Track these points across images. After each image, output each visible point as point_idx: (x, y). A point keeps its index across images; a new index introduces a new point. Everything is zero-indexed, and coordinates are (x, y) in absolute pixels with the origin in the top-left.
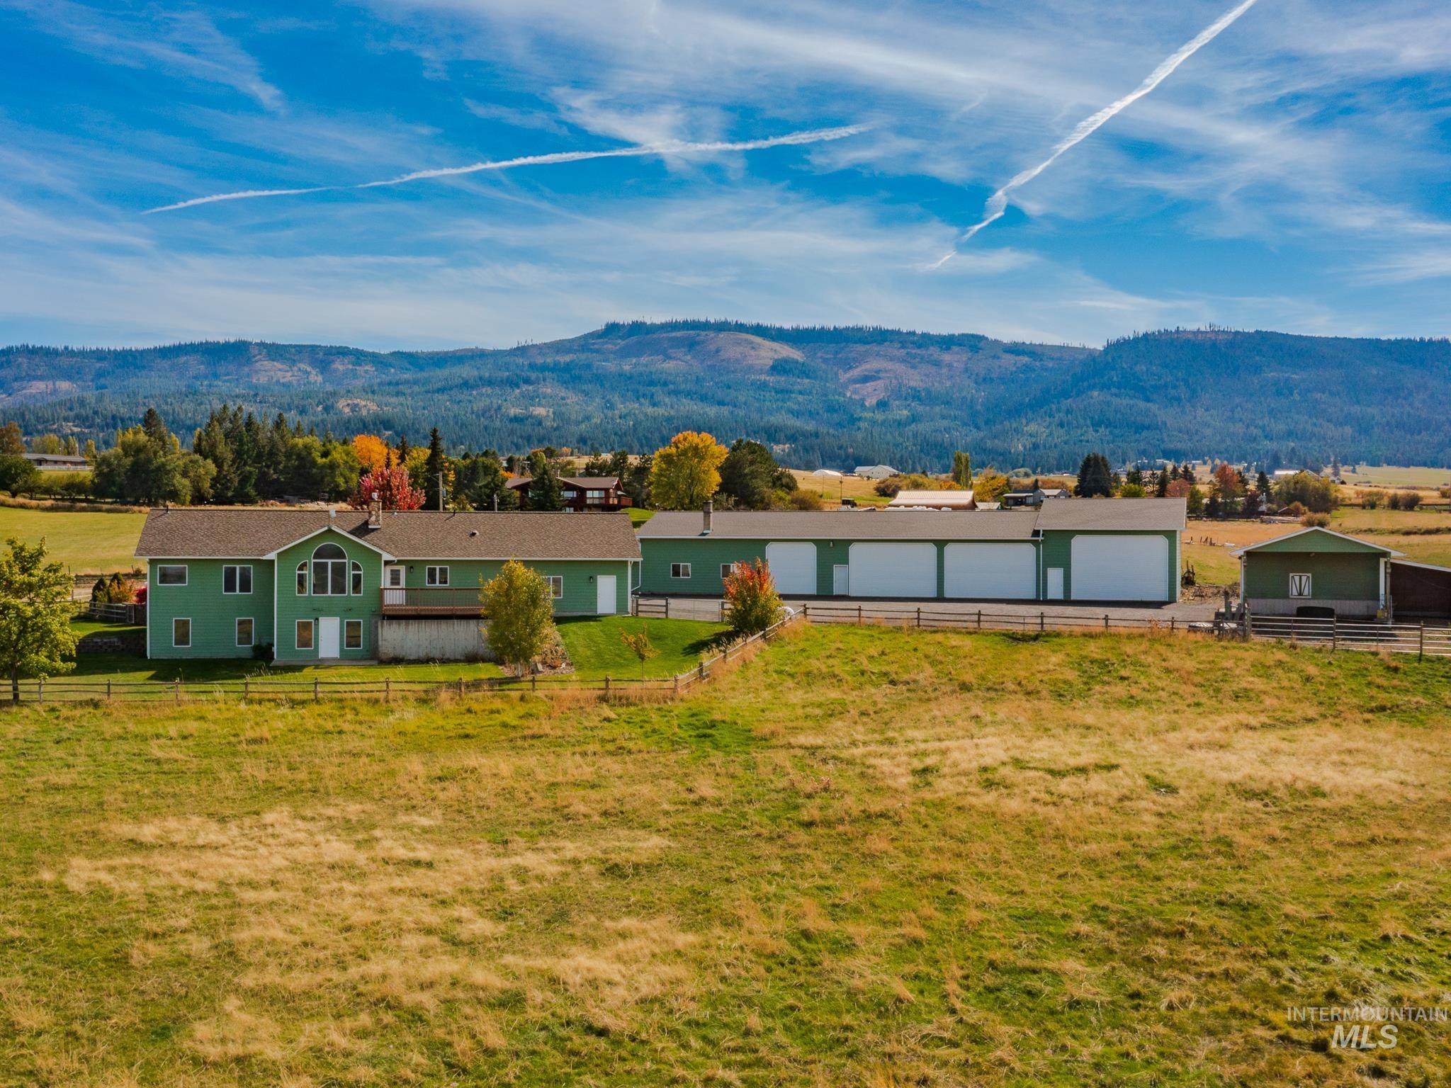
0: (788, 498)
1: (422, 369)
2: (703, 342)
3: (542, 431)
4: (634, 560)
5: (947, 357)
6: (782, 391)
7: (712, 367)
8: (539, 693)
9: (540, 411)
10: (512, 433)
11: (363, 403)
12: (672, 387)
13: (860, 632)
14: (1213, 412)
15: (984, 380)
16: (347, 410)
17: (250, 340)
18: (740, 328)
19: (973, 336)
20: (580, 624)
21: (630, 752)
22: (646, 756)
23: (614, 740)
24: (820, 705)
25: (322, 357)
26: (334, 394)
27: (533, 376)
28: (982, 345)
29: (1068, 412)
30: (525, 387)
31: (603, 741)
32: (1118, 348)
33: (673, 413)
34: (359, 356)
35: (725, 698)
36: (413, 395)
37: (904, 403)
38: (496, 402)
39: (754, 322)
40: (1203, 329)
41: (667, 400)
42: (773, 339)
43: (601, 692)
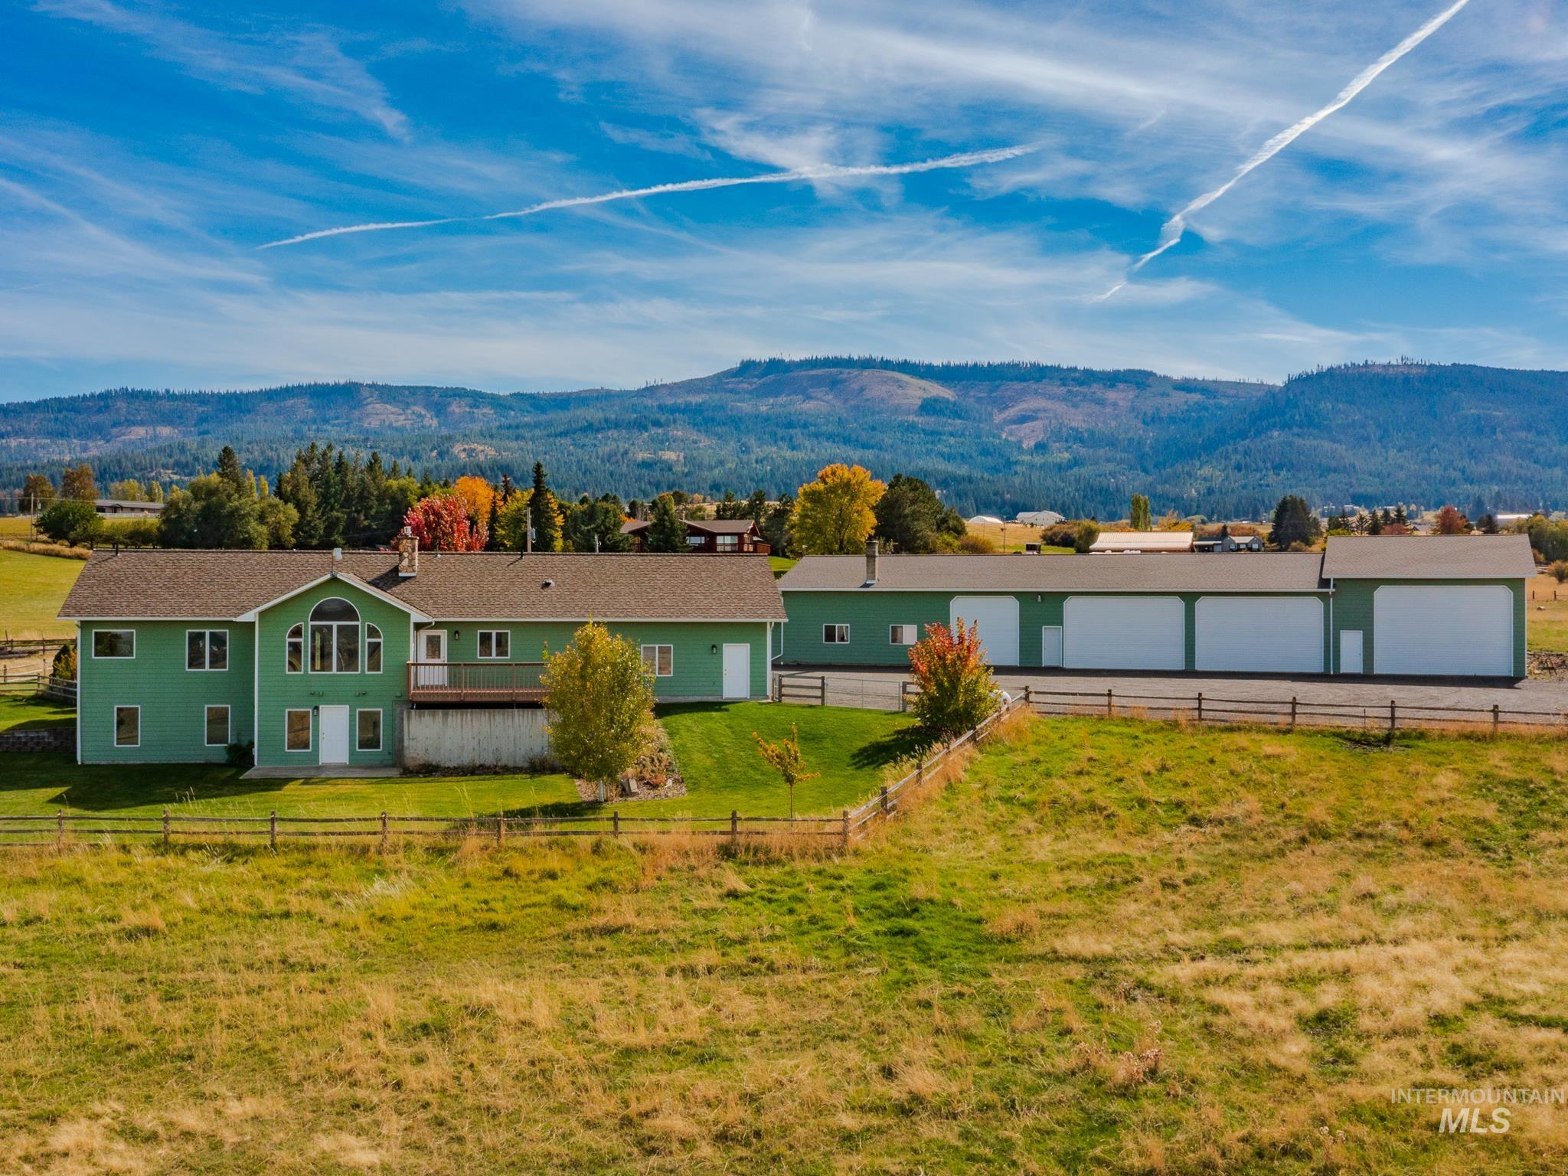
0: (957, 543)
1: (543, 411)
2: (846, 380)
3: (672, 477)
4: (774, 620)
5: (1112, 395)
6: (932, 433)
7: (856, 407)
8: (625, 841)
9: (670, 456)
10: (639, 479)
11: (481, 448)
12: (812, 429)
13: (1116, 730)
14: (1405, 452)
15: (1153, 419)
16: (463, 455)
17: (360, 381)
18: (886, 365)
19: (1140, 372)
20: (697, 716)
21: (771, 968)
22: (801, 979)
23: (743, 941)
24: (1088, 866)
25: (438, 399)
26: (449, 438)
27: (663, 419)
28: (1150, 381)
29: (1246, 453)
30: (653, 430)
31: (726, 943)
32: (1302, 383)
33: (813, 457)
34: (476, 398)
35: (926, 850)
36: (532, 439)
37: (1065, 445)
38: (623, 446)
39: (901, 359)
40: (1394, 362)
41: (807, 444)
42: (921, 377)
43: (724, 839)
